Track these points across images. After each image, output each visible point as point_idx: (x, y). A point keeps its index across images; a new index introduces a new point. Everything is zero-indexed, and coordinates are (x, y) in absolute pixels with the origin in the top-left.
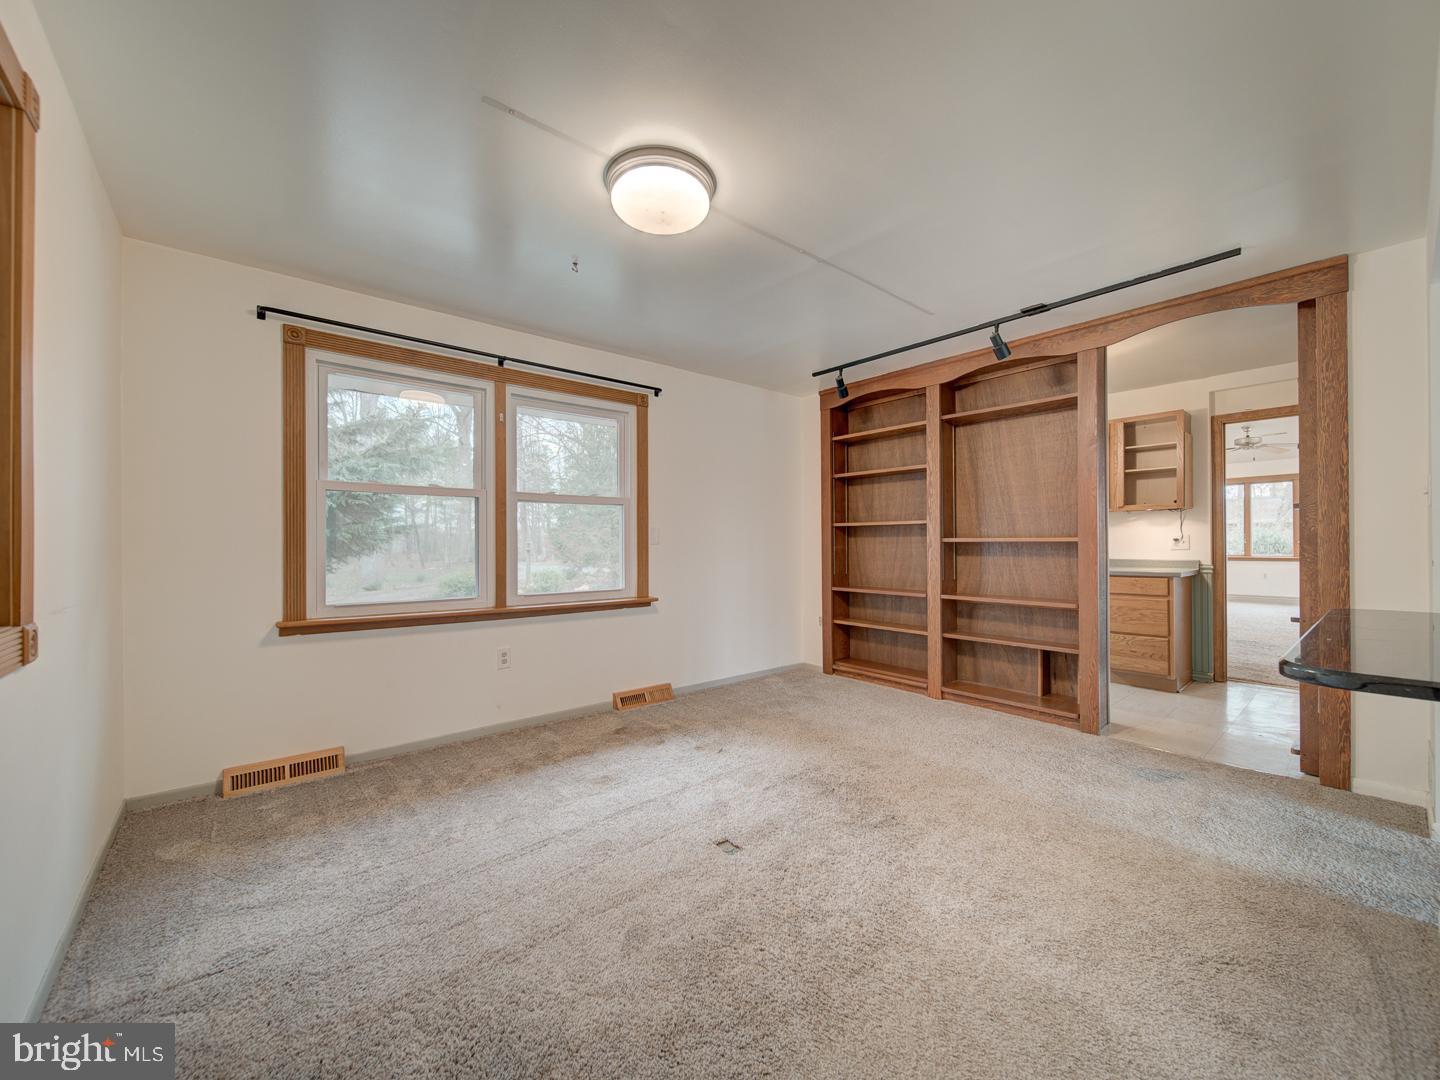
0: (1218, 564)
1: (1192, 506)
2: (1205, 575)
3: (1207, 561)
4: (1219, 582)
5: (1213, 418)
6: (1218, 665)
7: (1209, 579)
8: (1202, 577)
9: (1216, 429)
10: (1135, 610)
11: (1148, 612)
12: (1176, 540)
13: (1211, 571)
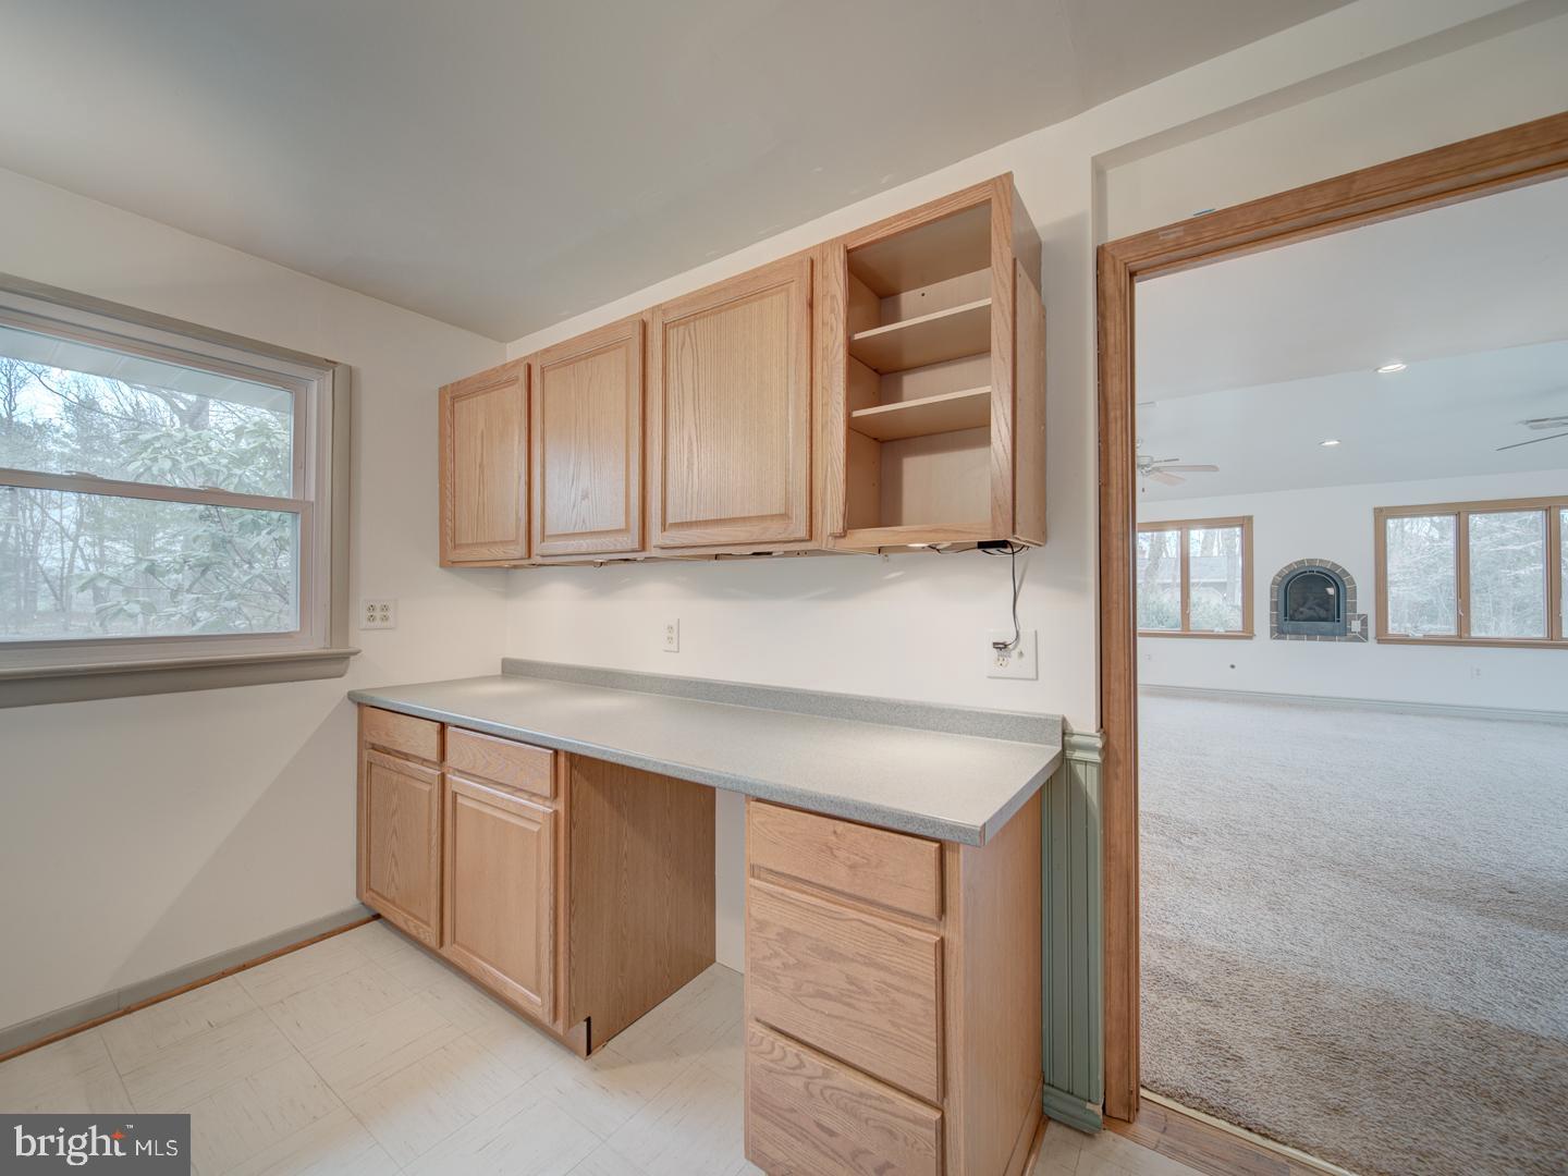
0: (1116, 729)
1: (1043, 535)
2: (1080, 769)
3: (1085, 723)
4: (1117, 787)
5: (1100, 252)
6: (1115, 1061)
7: (1089, 779)
8: (1071, 773)
9: (1111, 287)
10: (831, 955)
11: (871, 978)
12: (1001, 647)
13: (1096, 757)
